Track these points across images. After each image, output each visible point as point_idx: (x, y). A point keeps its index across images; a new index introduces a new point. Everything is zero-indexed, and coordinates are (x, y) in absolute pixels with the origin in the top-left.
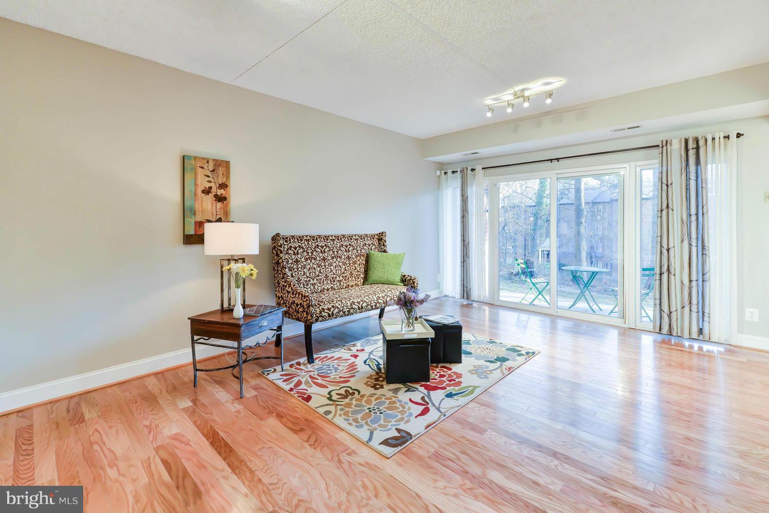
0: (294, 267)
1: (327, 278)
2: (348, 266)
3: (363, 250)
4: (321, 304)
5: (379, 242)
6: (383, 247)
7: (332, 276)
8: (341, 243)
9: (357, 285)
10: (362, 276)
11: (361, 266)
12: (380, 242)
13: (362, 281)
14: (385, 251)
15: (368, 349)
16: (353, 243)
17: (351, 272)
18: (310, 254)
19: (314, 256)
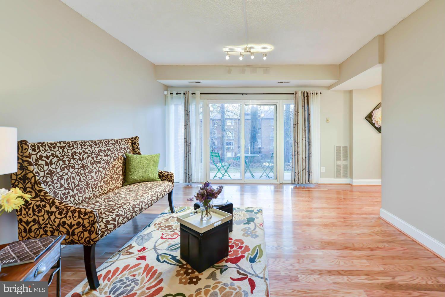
0: (48, 180)
1: (88, 186)
2: (108, 171)
3: (120, 154)
4: (103, 216)
5: (132, 146)
6: (137, 150)
7: (93, 183)
8: (99, 148)
9: (117, 188)
10: (121, 178)
11: (119, 169)
12: (134, 145)
13: (121, 182)
14: (139, 153)
15: (149, 245)
16: (111, 148)
17: (111, 176)
18: (67, 163)
19: (71, 165)
